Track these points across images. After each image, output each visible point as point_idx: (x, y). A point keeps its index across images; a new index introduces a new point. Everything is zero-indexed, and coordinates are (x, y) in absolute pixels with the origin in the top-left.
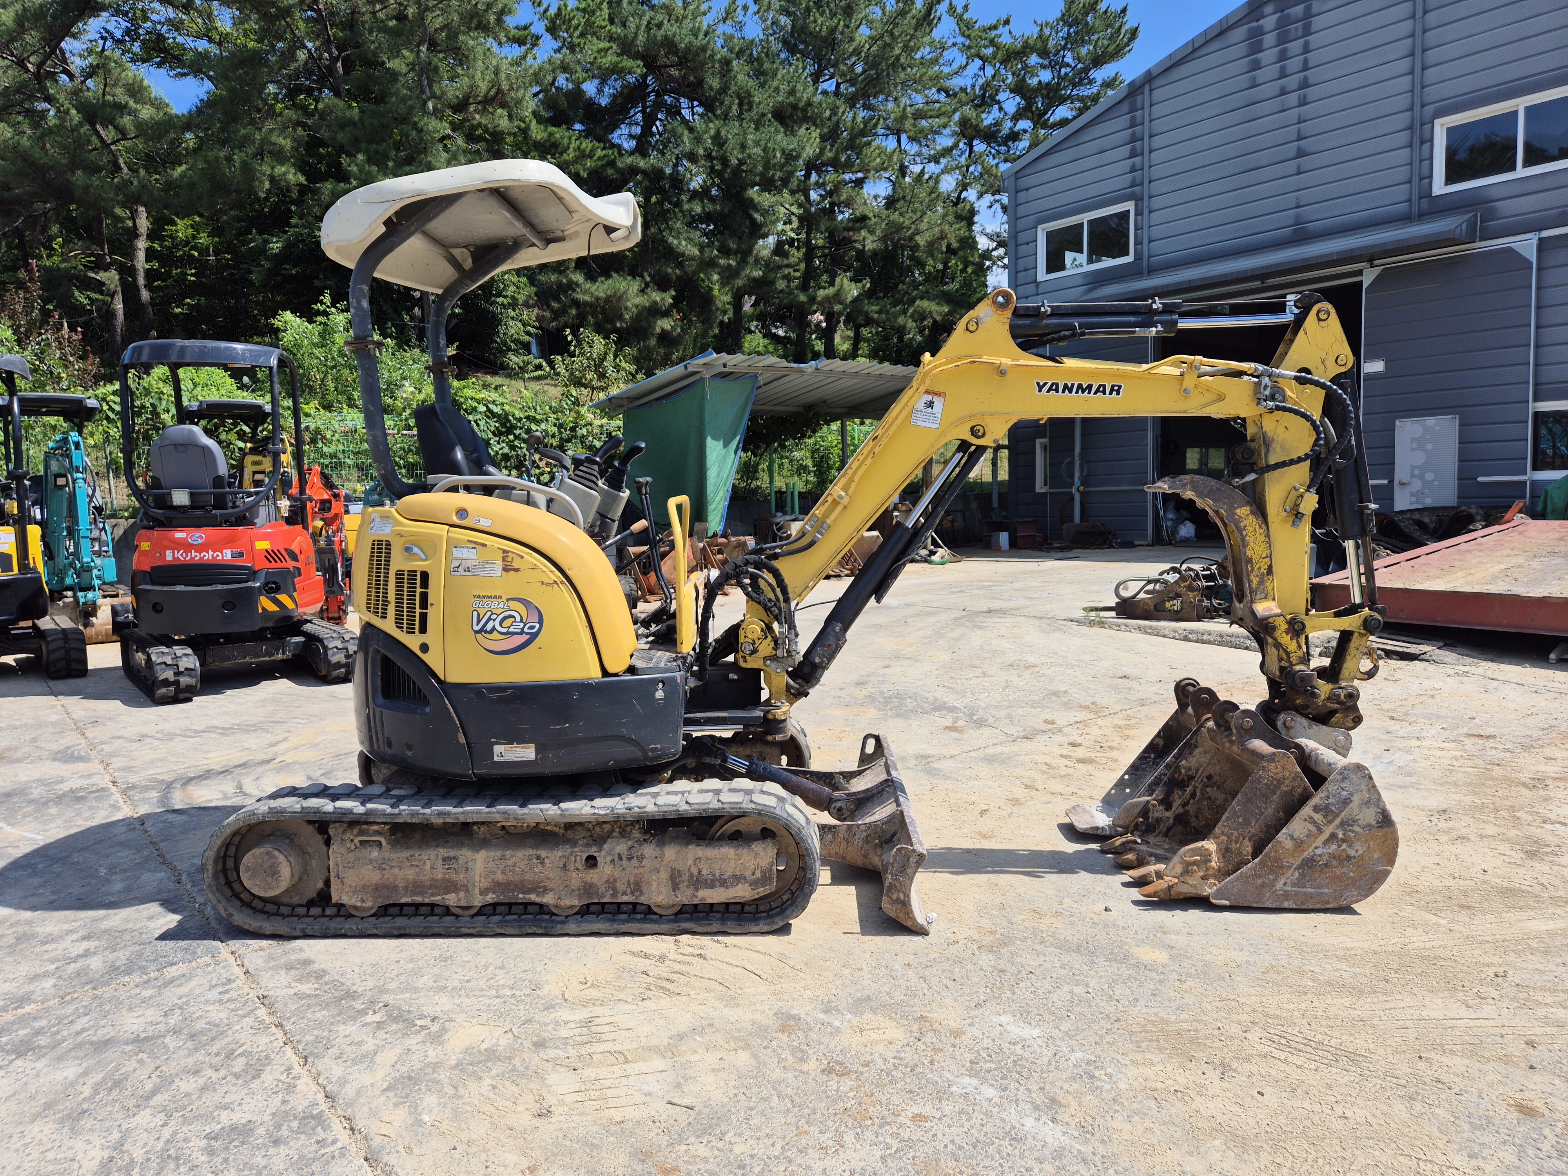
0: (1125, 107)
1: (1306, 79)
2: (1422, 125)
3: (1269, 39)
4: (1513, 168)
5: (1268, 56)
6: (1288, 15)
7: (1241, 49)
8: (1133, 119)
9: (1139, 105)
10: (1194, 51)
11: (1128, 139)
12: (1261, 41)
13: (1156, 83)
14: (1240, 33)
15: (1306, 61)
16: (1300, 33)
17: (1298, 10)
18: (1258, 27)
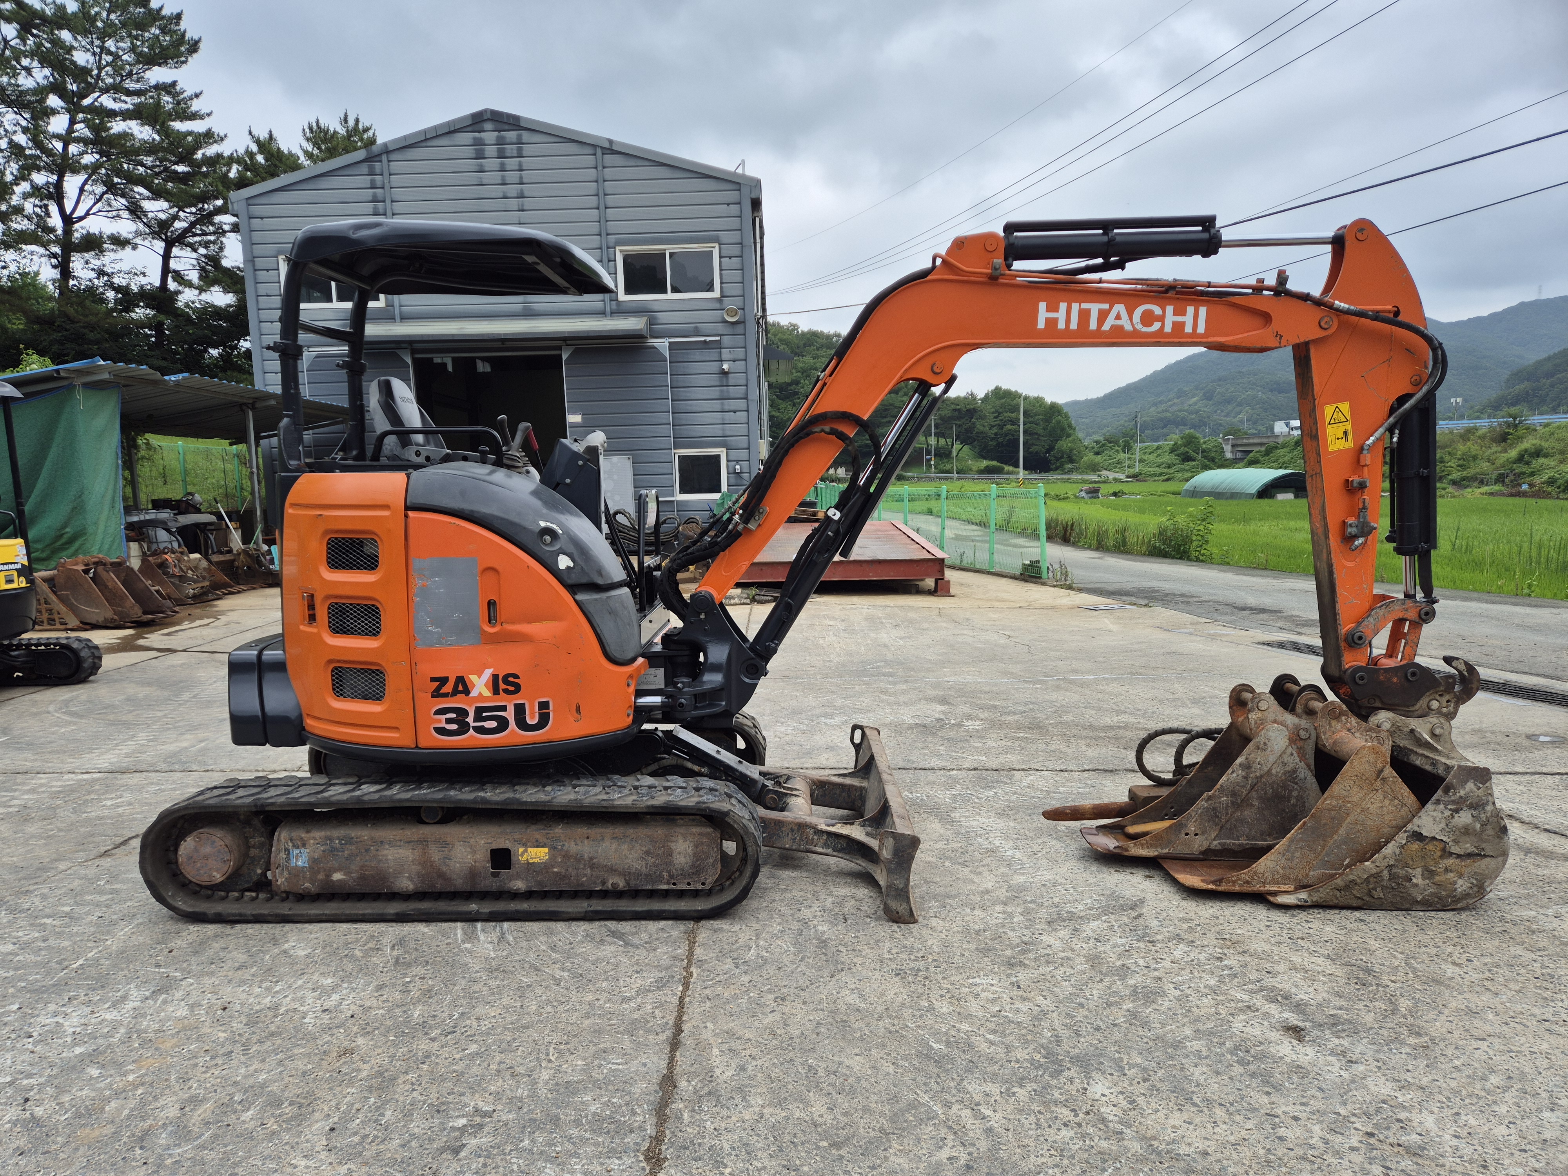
0: (364, 168)
1: (522, 191)
2: (608, 248)
3: (491, 151)
4: (666, 292)
5: (491, 163)
6: (503, 138)
7: (470, 151)
8: (373, 182)
9: (378, 171)
10: (426, 140)
11: (370, 198)
12: (483, 150)
13: (393, 157)
14: (467, 137)
15: (521, 177)
16: (515, 154)
17: (511, 135)
18: (481, 139)
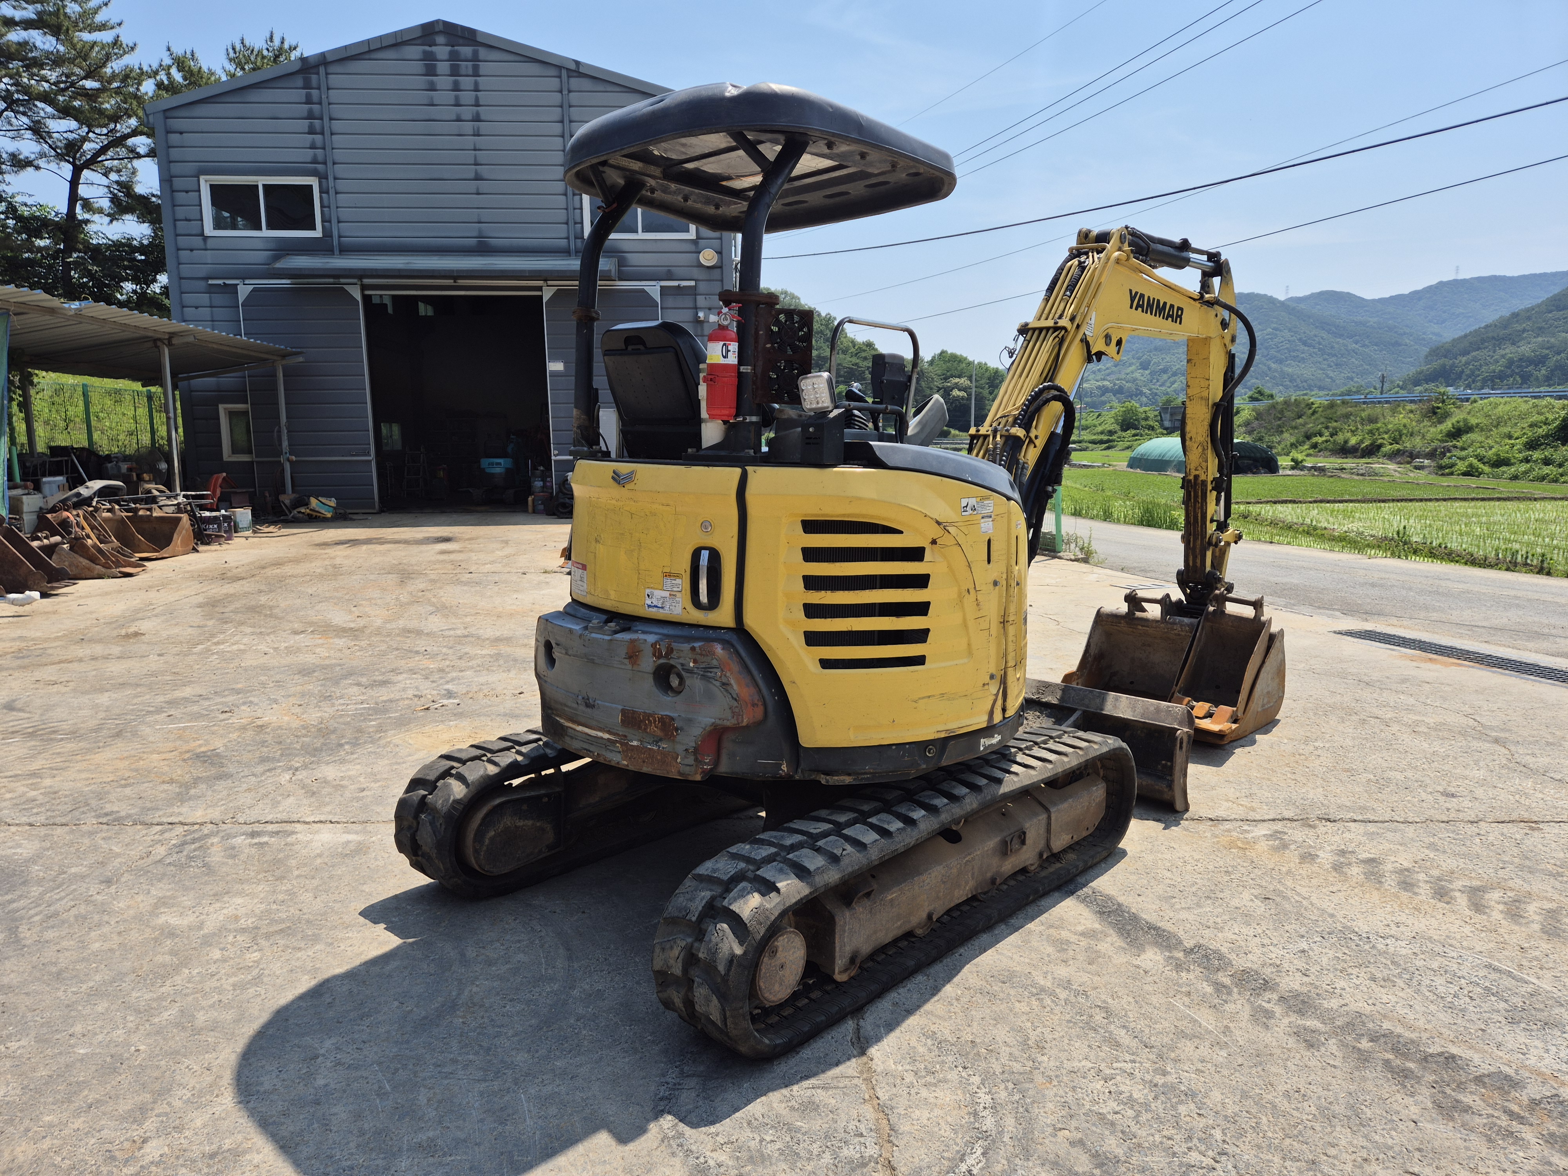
0: (299, 82)
1: (478, 114)
3: (443, 67)
4: (636, 231)
5: (444, 81)
6: (457, 52)
7: (418, 67)
8: (309, 96)
9: (315, 84)
10: (370, 51)
11: (305, 114)
12: (435, 66)
13: (332, 69)
14: (415, 51)
15: (477, 98)
16: (470, 72)
17: (466, 51)
18: (432, 52)
